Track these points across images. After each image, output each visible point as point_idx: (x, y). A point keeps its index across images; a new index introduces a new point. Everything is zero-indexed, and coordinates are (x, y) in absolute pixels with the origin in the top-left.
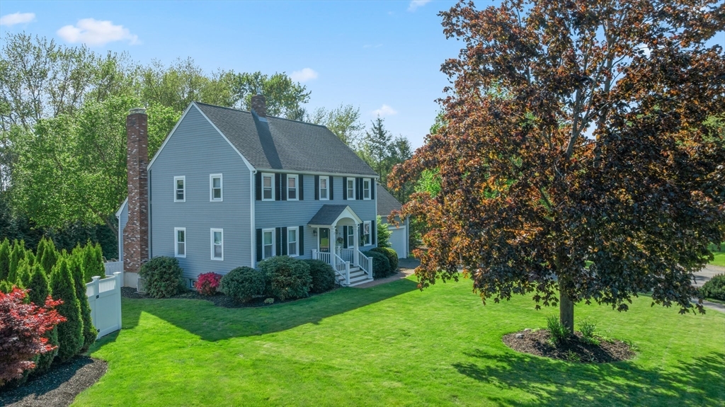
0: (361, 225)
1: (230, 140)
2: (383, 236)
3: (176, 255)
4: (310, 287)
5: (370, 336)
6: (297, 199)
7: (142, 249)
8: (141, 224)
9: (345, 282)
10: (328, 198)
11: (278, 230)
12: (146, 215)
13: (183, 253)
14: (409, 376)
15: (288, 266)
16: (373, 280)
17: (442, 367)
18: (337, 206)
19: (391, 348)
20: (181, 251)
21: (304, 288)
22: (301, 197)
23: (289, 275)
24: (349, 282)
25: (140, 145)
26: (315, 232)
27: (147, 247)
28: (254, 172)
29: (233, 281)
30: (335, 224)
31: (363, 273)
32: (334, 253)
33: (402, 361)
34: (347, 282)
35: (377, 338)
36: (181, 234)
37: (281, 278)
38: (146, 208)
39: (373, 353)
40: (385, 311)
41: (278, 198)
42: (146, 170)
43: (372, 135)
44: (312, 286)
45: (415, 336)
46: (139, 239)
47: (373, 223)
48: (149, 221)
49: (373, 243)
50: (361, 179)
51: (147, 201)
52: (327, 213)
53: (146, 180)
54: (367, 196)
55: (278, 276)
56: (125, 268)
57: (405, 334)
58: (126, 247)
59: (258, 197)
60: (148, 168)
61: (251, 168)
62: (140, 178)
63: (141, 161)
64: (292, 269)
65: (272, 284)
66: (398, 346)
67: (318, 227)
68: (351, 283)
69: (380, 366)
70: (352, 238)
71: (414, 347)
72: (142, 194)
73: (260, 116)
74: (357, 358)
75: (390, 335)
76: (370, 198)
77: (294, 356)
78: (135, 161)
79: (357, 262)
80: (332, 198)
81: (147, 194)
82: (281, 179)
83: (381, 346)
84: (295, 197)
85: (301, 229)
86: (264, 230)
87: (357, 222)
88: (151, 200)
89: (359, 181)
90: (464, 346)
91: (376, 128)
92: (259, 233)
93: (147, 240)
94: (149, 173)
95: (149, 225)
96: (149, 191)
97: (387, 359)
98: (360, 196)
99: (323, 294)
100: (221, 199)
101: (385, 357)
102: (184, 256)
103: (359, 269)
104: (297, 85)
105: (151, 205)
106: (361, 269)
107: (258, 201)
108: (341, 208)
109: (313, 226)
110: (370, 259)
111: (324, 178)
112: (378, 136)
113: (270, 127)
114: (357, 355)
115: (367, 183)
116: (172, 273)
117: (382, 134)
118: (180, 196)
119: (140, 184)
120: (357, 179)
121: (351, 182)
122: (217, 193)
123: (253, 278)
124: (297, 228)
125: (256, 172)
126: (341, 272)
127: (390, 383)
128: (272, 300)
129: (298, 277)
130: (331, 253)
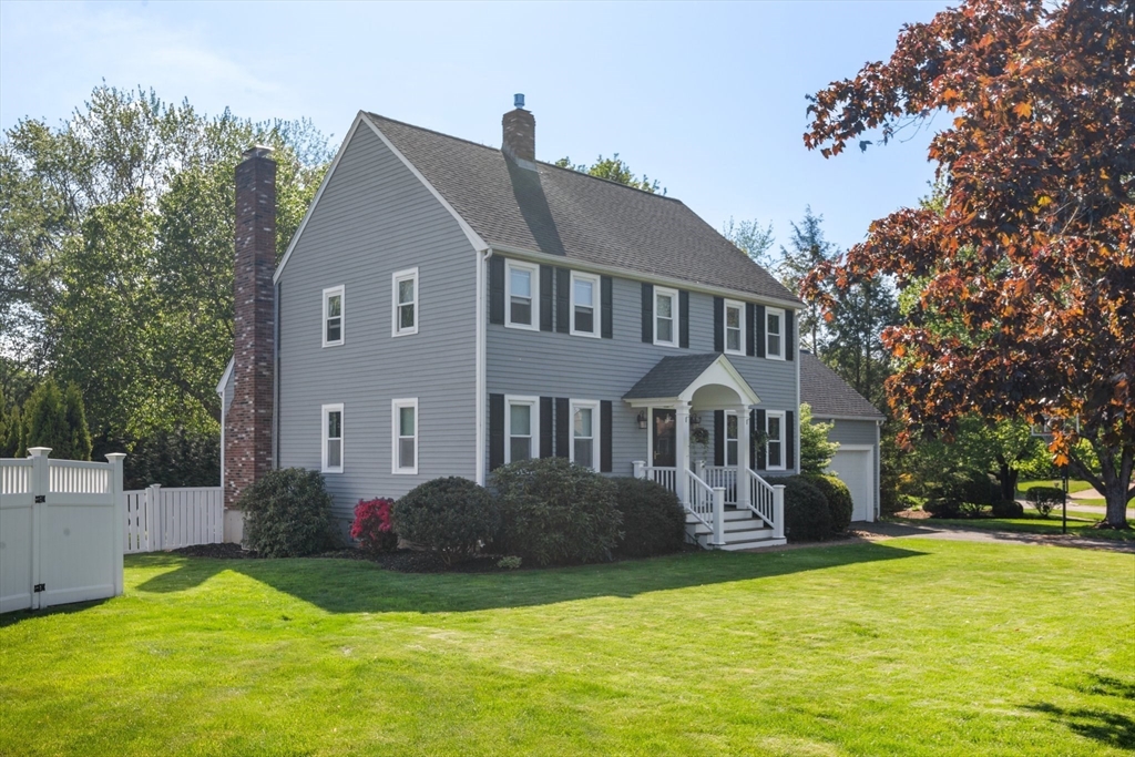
0: (758, 416)
1: (436, 186)
2: (814, 456)
3: (325, 469)
4: (617, 539)
5: (752, 630)
6: (597, 333)
7: (259, 459)
8: (255, 402)
9: (710, 540)
10: (675, 343)
11: (546, 403)
12: (269, 381)
13: (338, 464)
14: (869, 730)
15: (559, 479)
16: (785, 542)
17: (994, 711)
18: (697, 357)
19: (811, 659)
20: (334, 461)
21: (601, 538)
22: (607, 332)
23: (563, 501)
24: (722, 540)
25: (258, 228)
26: (641, 417)
27: (270, 453)
28: (486, 252)
29: (421, 506)
30: (687, 395)
31: (761, 524)
32: (687, 467)
33: (849, 688)
34: (717, 539)
35: (774, 636)
36: (335, 418)
37: (543, 507)
38: (270, 368)
39: (749, 666)
40: (806, 590)
41: (546, 325)
42: (270, 282)
43: (793, 251)
44: (621, 534)
45: (893, 637)
46: (252, 435)
47: (790, 416)
48: (276, 396)
49: (790, 464)
50: (761, 308)
51: (272, 352)
52: (671, 374)
53: (271, 305)
54: (774, 350)
55: (533, 502)
56: (227, 503)
57: (865, 633)
59: (495, 316)
60: (274, 279)
61: (479, 244)
62: (257, 300)
63: (259, 262)
64: (570, 486)
65: (518, 520)
66: (838, 654)
67: (651, 404)
68: (728, 543)
69: (766, 696)
70: (733, 447)
71: (891, 660)
72: (260, 335)
73: (521, 157)
74: (693, 674)
75: (815, 631)
76: (782, 357)
77: (498, 659)
78: (249, 264)
79: (745, 498)
80: (684, 342)
81: (272, 336)
82: (555, 282)
83: (781, 653)
84: (590, 329)
85: (606, 407)
86: (509, 399)
87: (748, 400)
88: (279, 348)
89: (755, 311)
90: (1060, 666)
91: (802, 238)
92: (496, 403)
93: (270, 439)
94: (277, 289)
95: (275, 405)
96: (276, 329)
97: (793, 683)
98: (756, 348)
99: (652, 559)
100: (415, 329)
101: (785, 678)
102: (340, 470)
103: (750, 515)
104: (641, 180)
105: (279, 359)
106: (755, 516)
107: (496, 327)
108: (703, 362)
109: (637, 403)
110: (779, 492)
111: (666, 293)
112: (809, 255)
113: (543, 182)
114: (695, 668)
115: (774, 320)
117: (816, 252)
118: (334, 334)
119: (257, 313)
120: (750, 306)
121: (734, 314)
122: (407, 317)
123: (468, 501)
124: (595, 406)
125: (490, 253)
126: (703, 517)
127: (789, 741)
128: (517, 560)
129: (585, 508)
130: (677, 469)
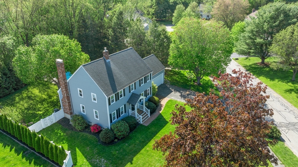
3: (82, 113)
8: (68, 100)
9: (140, 122)
10: (134, 90)
11: (117, 110)
12: (69, 96)
16: (150, 116)
18: (137, 95)
20: (84, 111)
22: (124, 95)
25: (63, 74)
27: (71, 106)
28: (108, 98)
36: (83, 107)
41: (116, 100)
42: (66, 82)
46: (68, 104)
49: (150, 94)
51: (68, 92)
52: (134, 98)
53: (67, 85)
56: (64, 112)
58: (64, 106)
59: (109, 104)
60: (67, 81)
61: (106, 97)
62: (65, 86)
63: (64, 80)
68: (142, 122)
73: (107, 59)
76: (149, 80)
78: (62, 80)
79: (144, 110)
81: (68, 90)
82: (117, 94)
84: (122, 97)
85: (125, 105)
86: (112, 113)
87: (144, 98)
92: (111, 115)
93: (71, 104)
94: (68, 83)
95: (71, 100)
98: (145, 82)
100: (96, 101)
102: (85, 114)
107: (110, 106)
116: (82, 123)
118: (81, 95)
122: (95, 99)
128: (117, 140)
130: (135, 112)
